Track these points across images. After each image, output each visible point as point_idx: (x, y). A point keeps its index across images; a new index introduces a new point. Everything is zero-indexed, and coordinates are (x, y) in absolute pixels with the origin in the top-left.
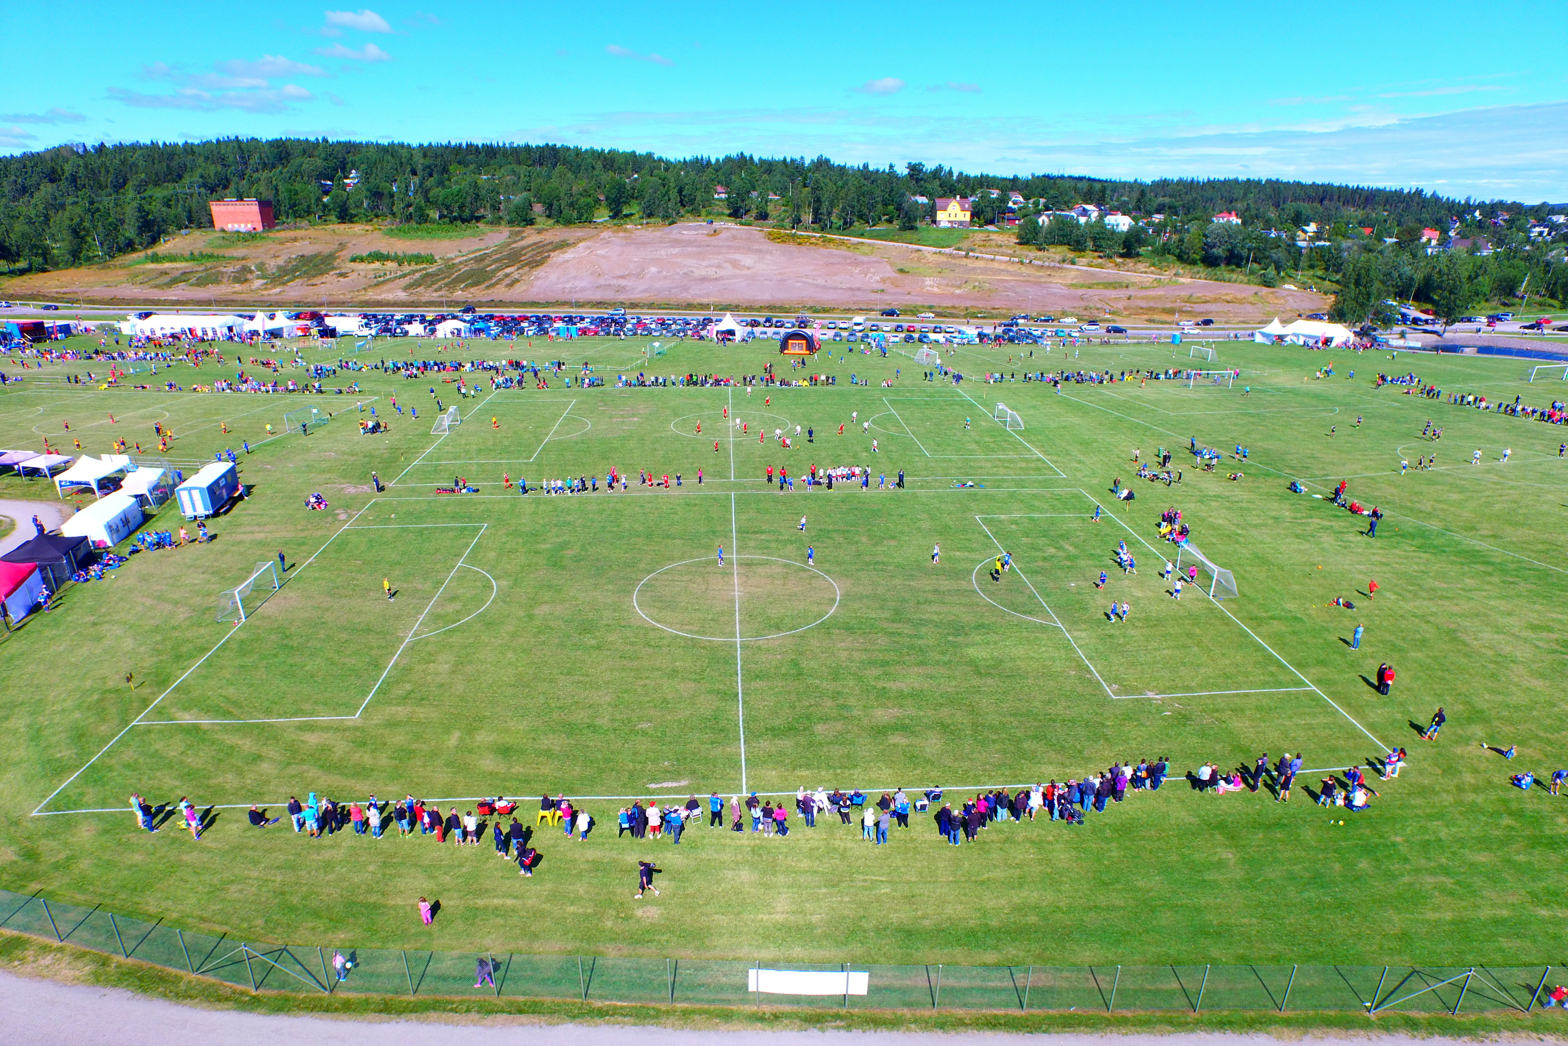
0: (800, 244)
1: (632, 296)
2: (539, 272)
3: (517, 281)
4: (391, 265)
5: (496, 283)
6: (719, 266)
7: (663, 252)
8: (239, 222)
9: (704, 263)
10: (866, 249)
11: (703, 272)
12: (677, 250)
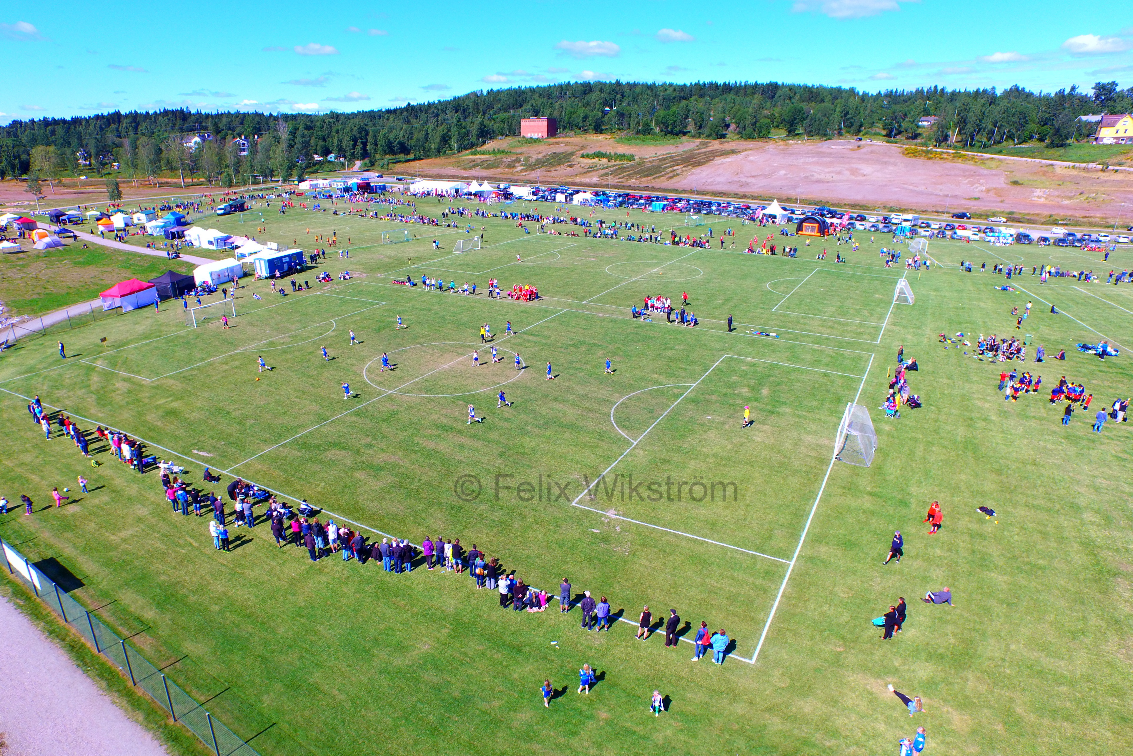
0: (930, 158)
1: (750, 190)
2: (697, 170)
3: (678, 175)
4: (604, 161)
5: (662, 176)
6: (839, 173)
7: (802, 161)
8: (534, 132)
9: (827, 170)
10: (993, 164)
11: (822, 177)
12: (814, 159)
